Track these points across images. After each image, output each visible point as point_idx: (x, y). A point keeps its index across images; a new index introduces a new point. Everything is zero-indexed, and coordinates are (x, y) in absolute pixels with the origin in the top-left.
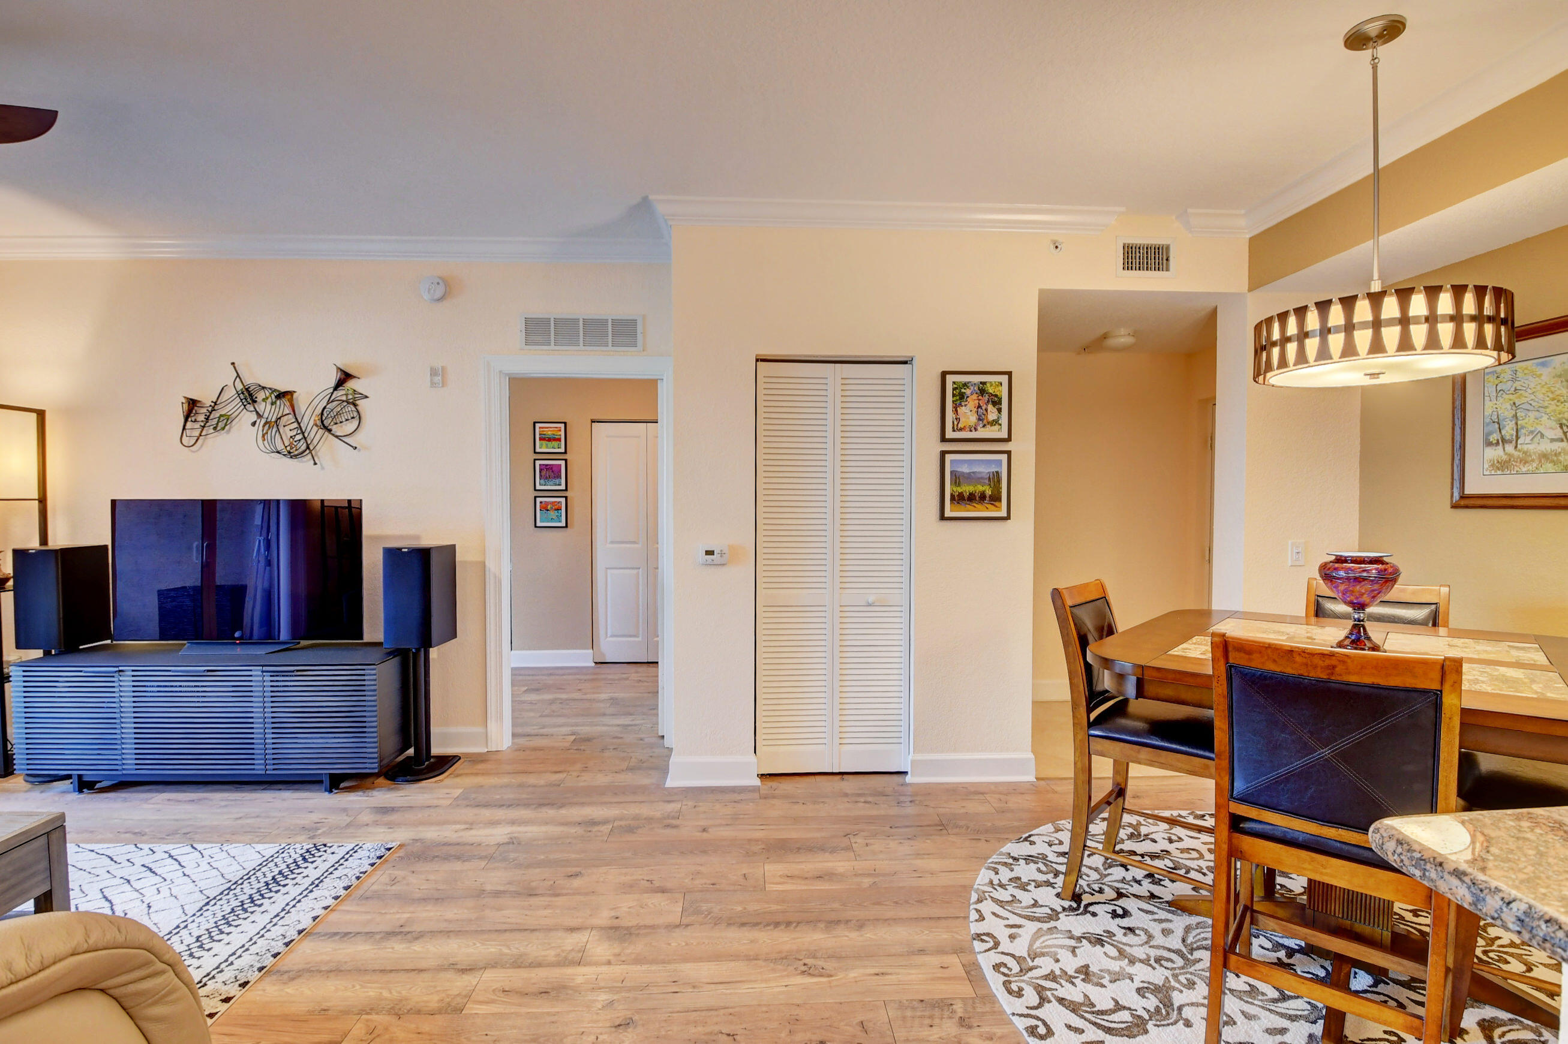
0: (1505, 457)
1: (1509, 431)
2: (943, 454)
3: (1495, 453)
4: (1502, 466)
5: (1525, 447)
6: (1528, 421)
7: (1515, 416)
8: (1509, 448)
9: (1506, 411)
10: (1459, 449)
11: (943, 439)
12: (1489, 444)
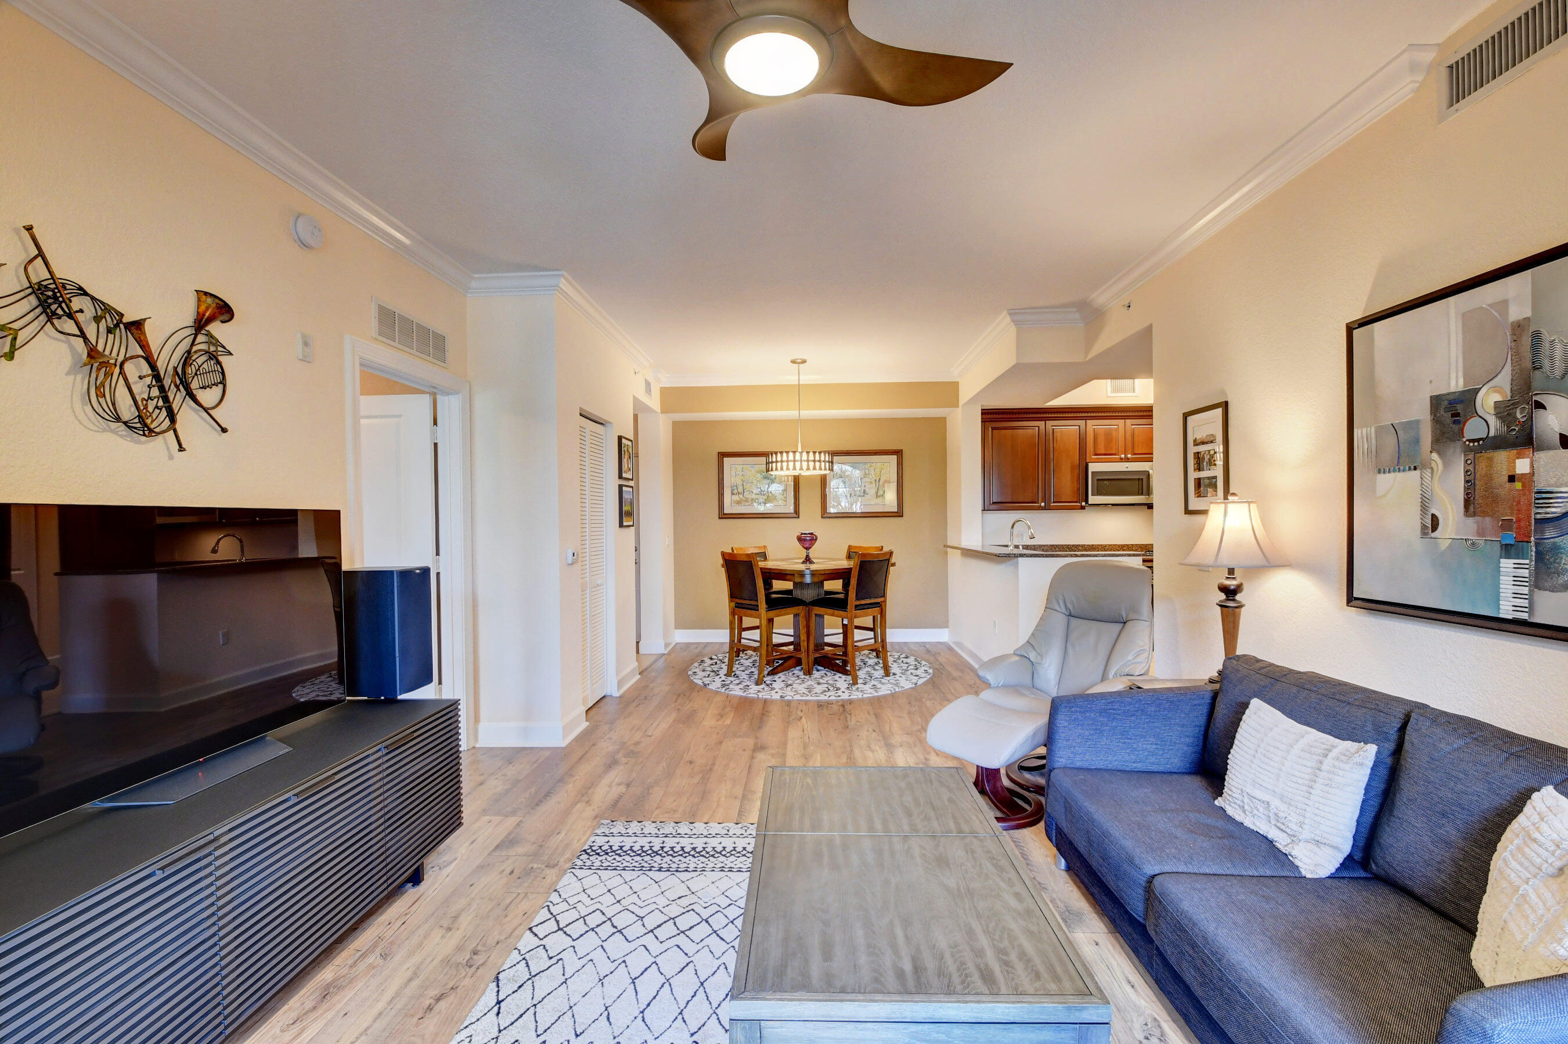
0: (739, 500)
1: (740, 489)
2: (621, 487)
3: (736, 498)
4: (739, 503)
5: (746, 496)
6: (747, 486)
7: (743, 484)
8: (741, 496)
9: (740, 482)
10: (721, 495)
11: (620, 477)
12: (733, 494)
